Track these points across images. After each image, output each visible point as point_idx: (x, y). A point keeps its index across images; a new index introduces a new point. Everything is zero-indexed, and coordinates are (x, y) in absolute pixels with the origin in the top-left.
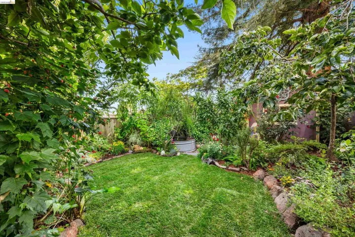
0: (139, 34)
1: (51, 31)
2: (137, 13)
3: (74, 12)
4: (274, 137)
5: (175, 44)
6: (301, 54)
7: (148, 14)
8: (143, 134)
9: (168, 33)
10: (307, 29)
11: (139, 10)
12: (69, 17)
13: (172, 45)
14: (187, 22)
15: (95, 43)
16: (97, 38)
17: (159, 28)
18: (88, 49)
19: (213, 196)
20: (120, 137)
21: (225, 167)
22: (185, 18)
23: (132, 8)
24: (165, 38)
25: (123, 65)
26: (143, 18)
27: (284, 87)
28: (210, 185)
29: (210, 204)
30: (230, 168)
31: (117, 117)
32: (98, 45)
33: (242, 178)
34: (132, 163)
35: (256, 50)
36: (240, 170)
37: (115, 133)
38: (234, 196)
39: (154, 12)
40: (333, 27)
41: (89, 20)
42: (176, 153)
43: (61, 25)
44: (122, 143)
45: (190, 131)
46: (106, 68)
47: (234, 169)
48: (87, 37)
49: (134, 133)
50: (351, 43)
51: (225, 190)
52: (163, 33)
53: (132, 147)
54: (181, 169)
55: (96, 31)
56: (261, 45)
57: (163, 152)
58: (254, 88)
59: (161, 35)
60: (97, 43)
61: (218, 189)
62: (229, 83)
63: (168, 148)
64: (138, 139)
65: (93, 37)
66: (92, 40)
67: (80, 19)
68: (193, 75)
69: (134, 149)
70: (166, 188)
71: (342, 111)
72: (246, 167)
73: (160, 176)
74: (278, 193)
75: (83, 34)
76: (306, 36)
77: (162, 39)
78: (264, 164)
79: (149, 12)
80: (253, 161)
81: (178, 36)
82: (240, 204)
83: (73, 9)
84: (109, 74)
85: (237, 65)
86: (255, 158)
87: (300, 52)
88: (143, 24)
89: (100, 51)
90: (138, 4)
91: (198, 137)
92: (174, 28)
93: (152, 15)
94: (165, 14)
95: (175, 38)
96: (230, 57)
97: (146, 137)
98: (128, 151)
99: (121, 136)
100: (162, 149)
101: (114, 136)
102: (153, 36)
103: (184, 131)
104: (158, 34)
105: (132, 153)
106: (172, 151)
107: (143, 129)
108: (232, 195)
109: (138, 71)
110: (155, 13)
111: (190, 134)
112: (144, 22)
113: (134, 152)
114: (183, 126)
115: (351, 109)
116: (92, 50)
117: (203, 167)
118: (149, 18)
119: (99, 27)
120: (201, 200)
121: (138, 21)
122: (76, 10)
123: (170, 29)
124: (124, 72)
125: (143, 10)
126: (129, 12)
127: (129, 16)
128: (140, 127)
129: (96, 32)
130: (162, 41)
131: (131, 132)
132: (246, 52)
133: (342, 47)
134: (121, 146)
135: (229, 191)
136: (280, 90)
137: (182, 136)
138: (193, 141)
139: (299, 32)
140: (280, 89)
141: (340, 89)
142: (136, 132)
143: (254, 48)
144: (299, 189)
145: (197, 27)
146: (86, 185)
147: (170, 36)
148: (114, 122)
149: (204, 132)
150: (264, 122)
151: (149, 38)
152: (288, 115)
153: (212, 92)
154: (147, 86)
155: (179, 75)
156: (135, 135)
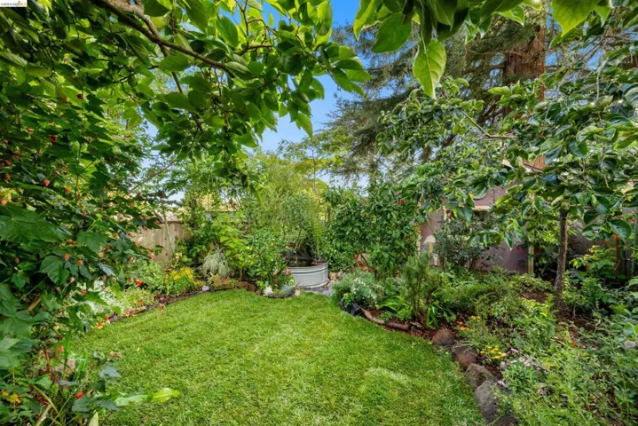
0: (231, 83)
1: (30, 60)
2: (227, 42)
3: (86, 23)
4: (463, 262)
5: (307, 111)
6: (520, 131)
7: (252, 48)
8: (232, 254)
9: (293, 88)
10: (528, 90)
11: (233, 36)
12: (72, 34)
13: (299, 112)
14: (337, 72)
15: (134, 90)
16: (139, 82)
17: (274, 77)
18: (119, 101)
19: (363, 389)
20: (185, 259)
21: (382, 322)
22: (333, 65)
23: (217, 31)
24: (285, 96)
25: (195, 134)
26: (241, 54)
27: (489, 186)
28: (356, 363)
29: (359, 408)
30: (391, 324)
31: (181, 219)
32: (141, 95)
33: (414, 344)
34: (208, 315)
35: (441, 118)
36: (410, 328)
37: (176, 251)
38: (402, 386)
39: (264, 44)
40: (573, 91)
41: (122, 45)
42: (293, 292)
43: (55, 48)
44: (188, 272)
45: (318, 247)
46: (159, 138)
47: (399, 325)
48: (116, 77)
49: (214, 250)
50: (608, 122)
51: (385, 372)
52: (283, 87)
53: (210, 279)
54: (303, 326)
55: (138, 68)
56: (452, 110)
57: (268, 290)
58: (438, 183)
59: (279, 91)
60: (138, 91)
61: (372, 371)
62: (385, 163)
63: (278, 282)
64: (221, 264)
65: (130, 79)
66: (126, 84)
67: (100, 39)
68: (326, 147)
69: (213, 282)
70: (274, 373)
71: (590, 237)
72: (419, 322)
73: (262, 344)
74: (480, 379)
75: (107, 71)
76: (526, 100)
77: (279, 98)
78: (449, 315)
79: (254, 43)
80: (432, 311)
81: (312, 95)
82: (415, 403)
83: (84, 18)
84: (165, 150)
85: (409, 141)
86: (434, 306)
87: (518, 129)
88: (240, 66)
89: (146, 107)
90: (232, 25)
91: (332, 258)
92: (308, 79)
93: (261, 50)
94: (290, 54)
95: (307, 99)
96: (396, 126)
97: (236, 260)
98: (201, 287)
99: (189, 256)
100: (267, 282)
101: (174, 256)
102: (261, 91)
103: (308, 249)
104: (273, 89)
105: (209, 291)
106: (286, 288)
107: (232, 246)
108: (399, 384)
109: (226, 148)
110: (268, 47)
111: (319, 253)
112: (242, 63)
113: (213, 290)
114: (307, 238)
115: (605, 234)
116: (128, 104)
117: (343, 321)
118: (254, 56)
119: (143, 61)
120: (342, 399)
121: (230, 60)
122: (91, 21)
123: (298, 82)
124: (198, 148)
125: (242, 39)
126: (211, 37)
127: (211, 47)
128: (225, 242)
129: (138, 70)
130: (280, 103)
131: (209, 249)
132: (425, 120)
133: (592, 128)
134: (186, 278)
135: (393, 375)
136: (483, 191)
137: (305, 257)
138: (324, 267)
139: (514, 93)
140: (482, 189)
141: (587, 199)
142: (219, 250)
143: (438, 114)
144: (517, 376)
145: (357, 83)
146: (103, 389)
147: (298, 95)
148: (176, 230)
149: (344, 251)
150: (446, 237)
151: (253, 95)
152: (497, 238)
153: (358, 176)
154: (244, 178)
155: (300, 146)
156: (217, 255)
